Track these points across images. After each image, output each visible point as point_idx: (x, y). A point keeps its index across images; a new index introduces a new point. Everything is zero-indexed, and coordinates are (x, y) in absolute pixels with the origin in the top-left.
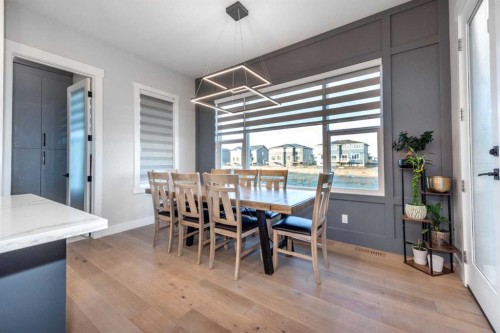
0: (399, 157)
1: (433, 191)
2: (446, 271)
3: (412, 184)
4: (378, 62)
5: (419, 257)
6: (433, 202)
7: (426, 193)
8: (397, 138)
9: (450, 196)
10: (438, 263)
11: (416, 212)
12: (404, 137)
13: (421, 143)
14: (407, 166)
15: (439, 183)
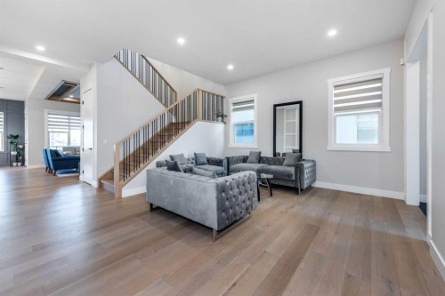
0: (9, 140)
1: (19, 148)
3: (12, 146)
5: (15, 164)
6: (18, 151)
8: (9, 135)
11: (14, 153)
13: (16, 137)
14: (12, 143)
15: (21, 146)
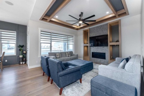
0: (19, 48)
1: (24, 53)
2: (25, 64)
3: (20, 52)
4: (16, 32)
5: (21, 63)
6: (23, 55)
7: (23, 54)
8: (19, 45)
9: (26, 54)
10: (24, 63)
11: (21, 56)
12: (20, 45)
13: (22, 46)
14: (20, 50)
15: (25, 52)
